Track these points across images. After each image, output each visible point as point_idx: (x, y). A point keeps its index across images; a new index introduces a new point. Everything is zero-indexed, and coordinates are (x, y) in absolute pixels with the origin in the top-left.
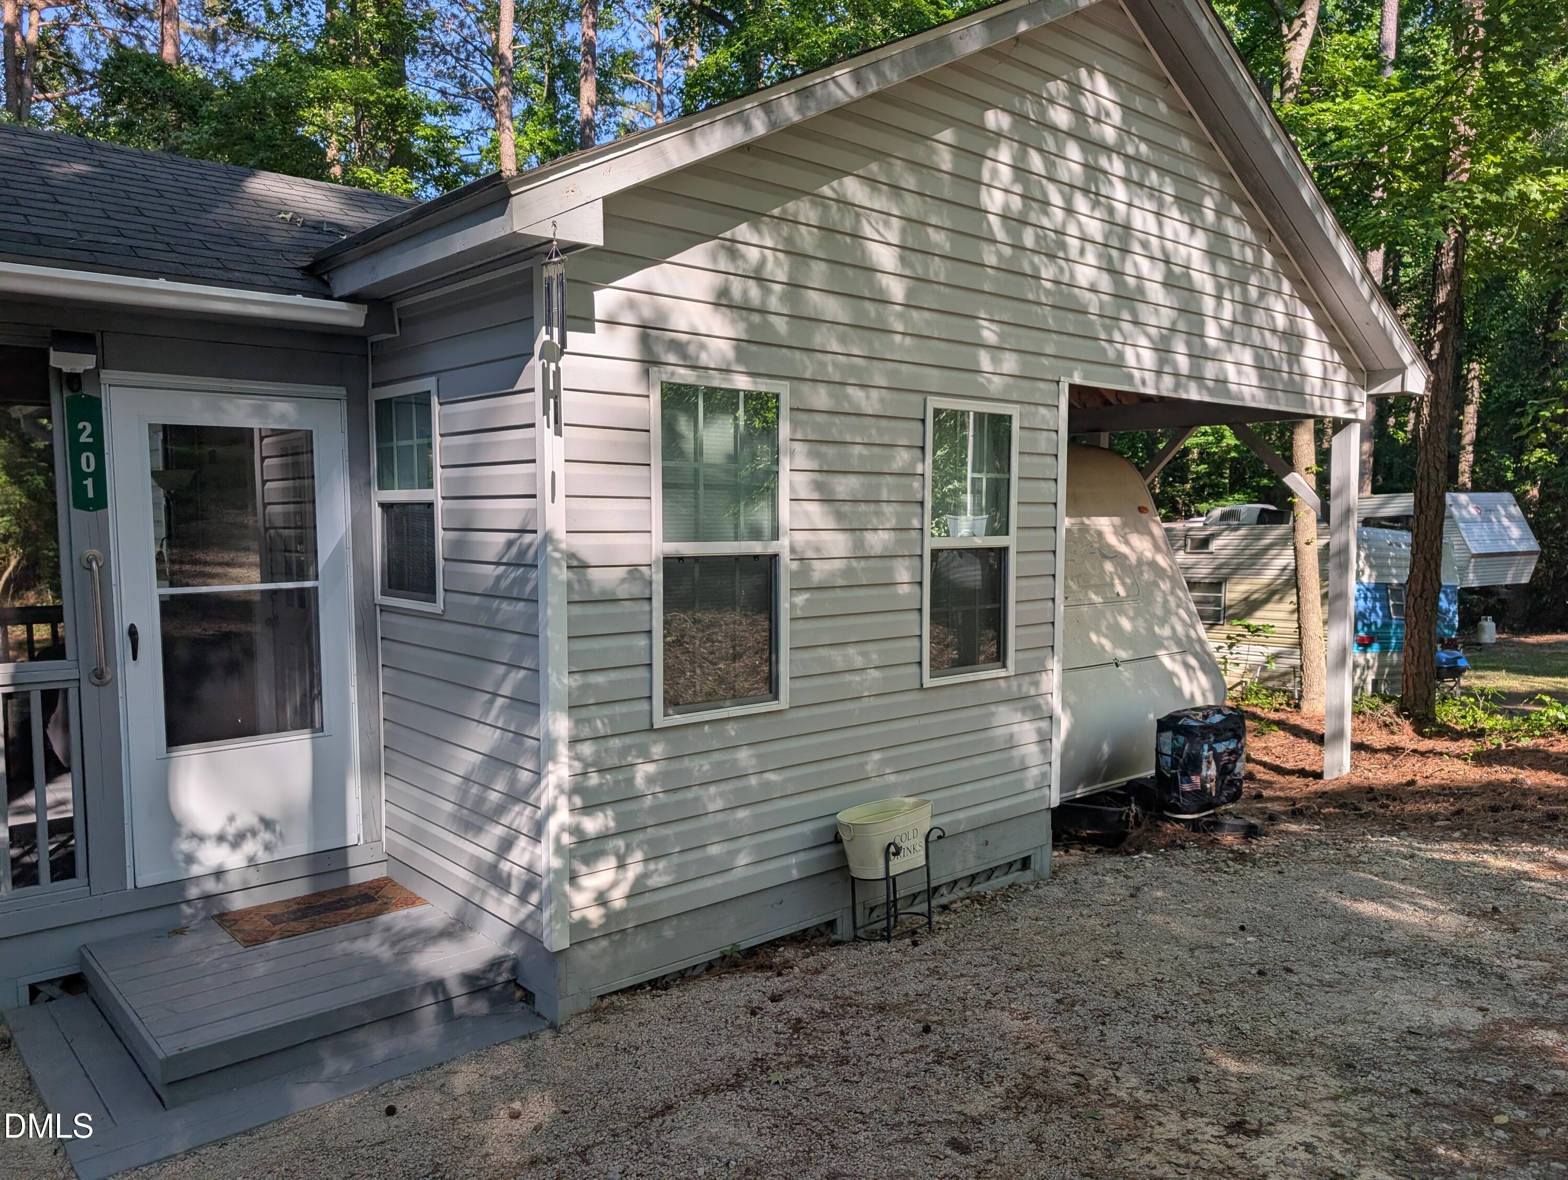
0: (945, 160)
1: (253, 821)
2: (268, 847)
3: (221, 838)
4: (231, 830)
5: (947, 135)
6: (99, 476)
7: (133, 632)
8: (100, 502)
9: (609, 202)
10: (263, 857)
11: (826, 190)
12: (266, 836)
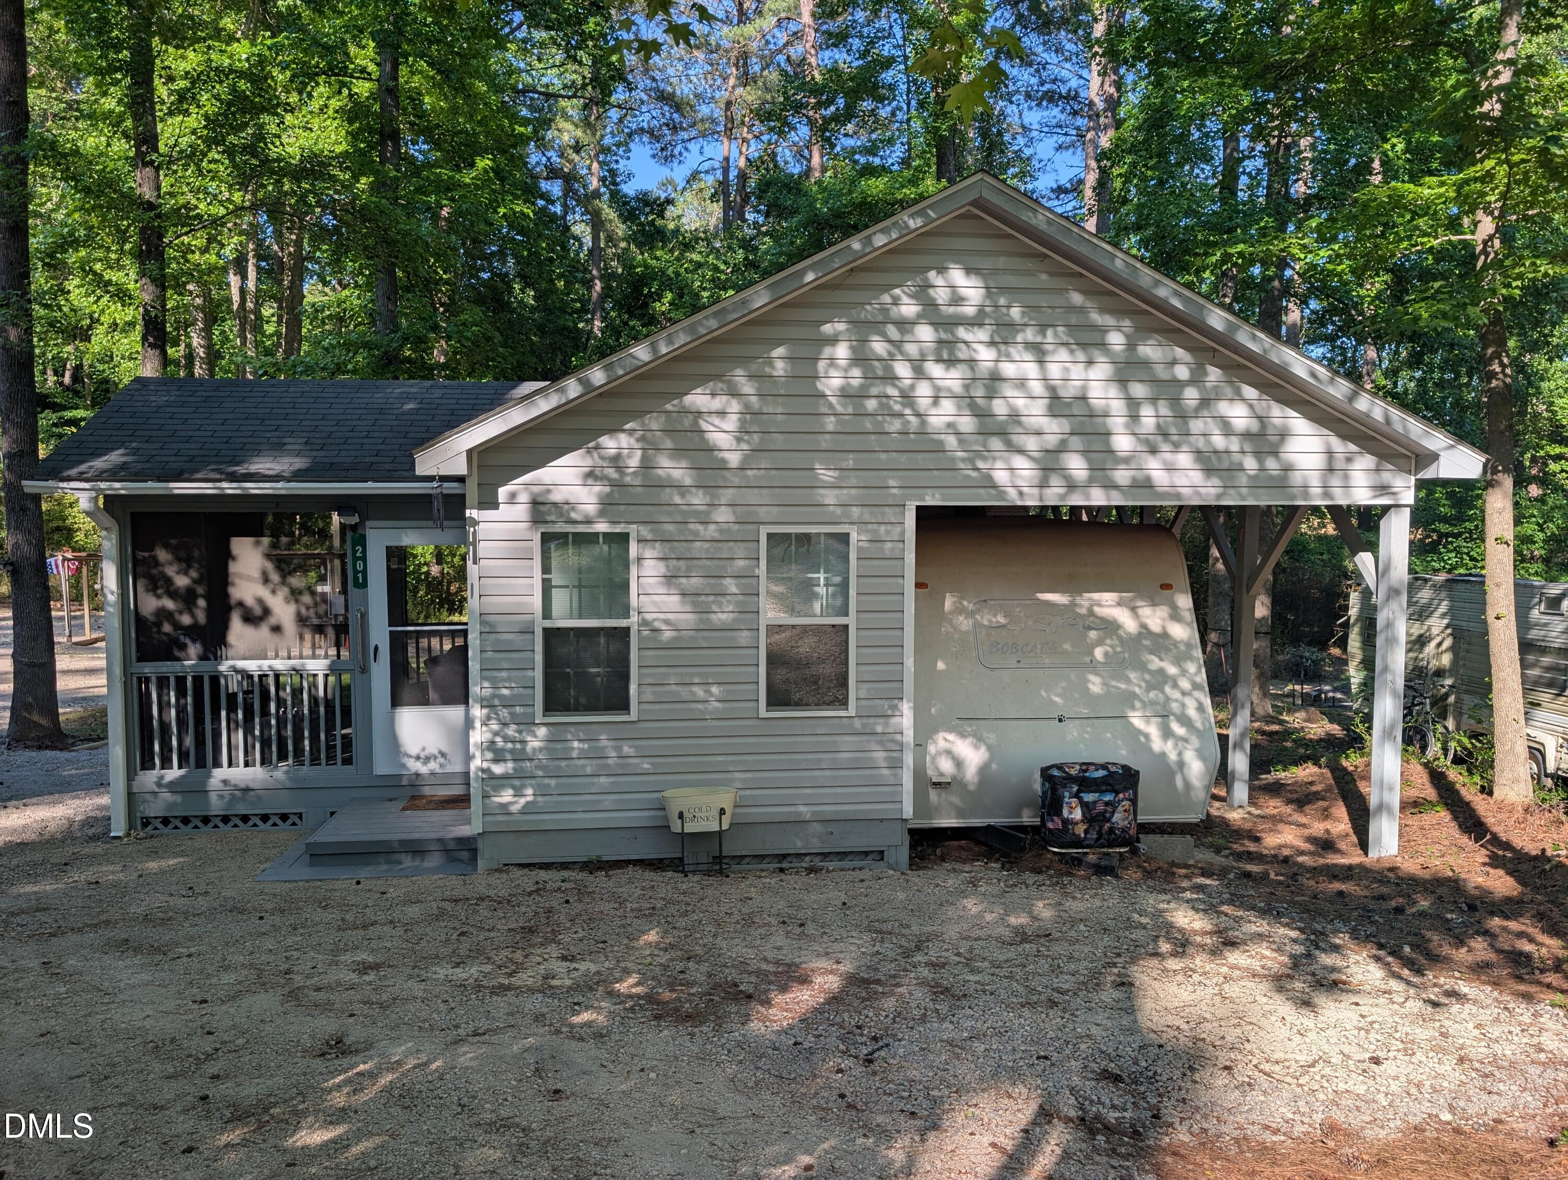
0: (780, 368)
1: (436, 752)
2: (441, 766)
3: (418, 758)
4: (422, 755)
5: (780, 351)
6: (365, 572)
7: (376, 648)
8: (365, 585)
9: (470, 452)
10: (438, 770)
11: (669, 407)
12: (441, 760)
